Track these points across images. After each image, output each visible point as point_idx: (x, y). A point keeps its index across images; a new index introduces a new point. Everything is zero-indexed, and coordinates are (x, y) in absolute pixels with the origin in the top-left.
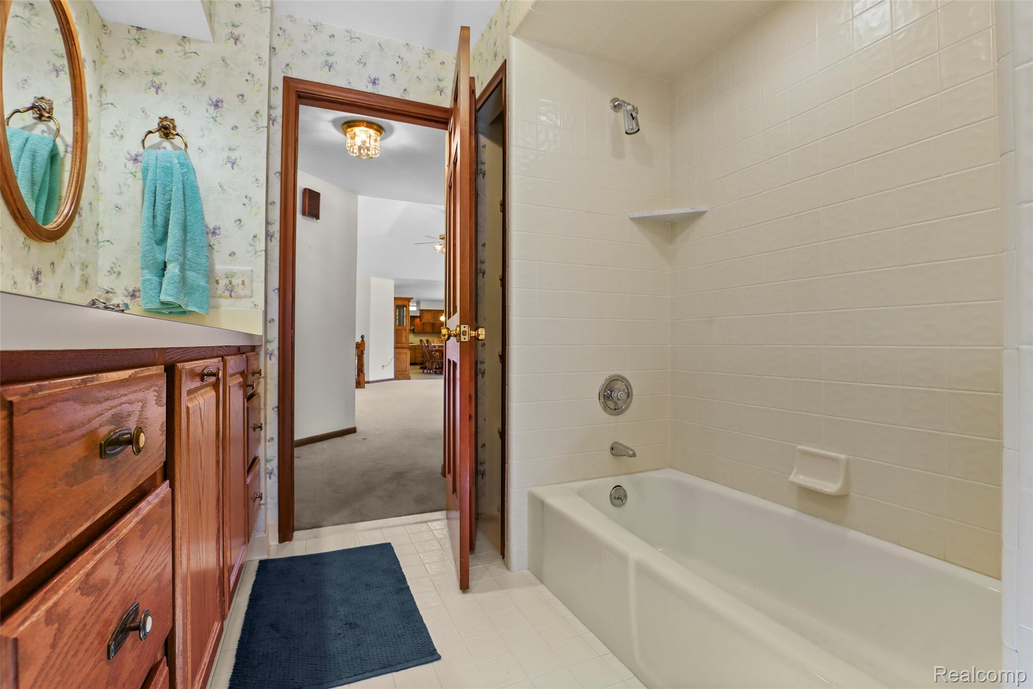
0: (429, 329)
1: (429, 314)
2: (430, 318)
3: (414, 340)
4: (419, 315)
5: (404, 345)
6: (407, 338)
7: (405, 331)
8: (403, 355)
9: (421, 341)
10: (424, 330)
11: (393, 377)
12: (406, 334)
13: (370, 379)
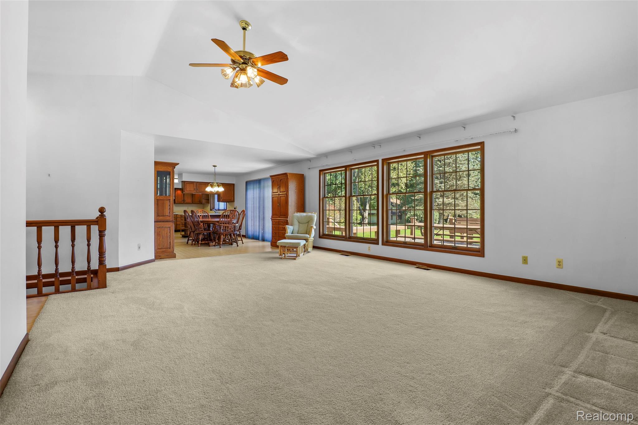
0: (189, 200)
1: (192, 185)
2: (192, 189)
3: (179, 210)
4: (181, 187)
5: (168, 218)
6: (171, 209)
7: (168, 202)
8: (166, 229)
9: (185, 211)
10: (184, 200)
11: (153, 257)
12: (170, 206)
13: (120, 265)
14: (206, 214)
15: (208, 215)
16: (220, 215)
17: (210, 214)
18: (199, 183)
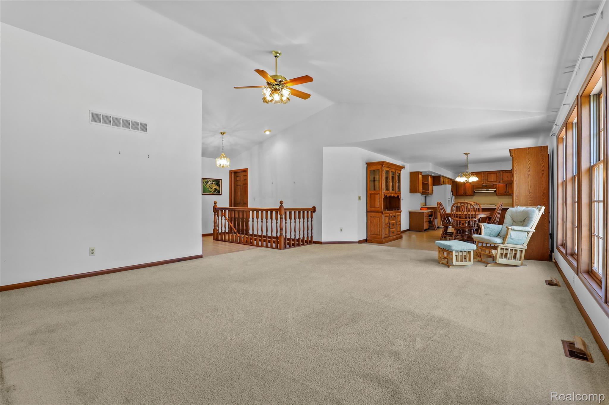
5: (378, 209)
6: (381, 202)
7: (378, 195)
8: (376, 218)
12: (379, 198)
13: (324, 240)
14: (478, 207)
15: (480, 208)
16: (496, 208)
17: (482, 207)
18: (488, 172)
